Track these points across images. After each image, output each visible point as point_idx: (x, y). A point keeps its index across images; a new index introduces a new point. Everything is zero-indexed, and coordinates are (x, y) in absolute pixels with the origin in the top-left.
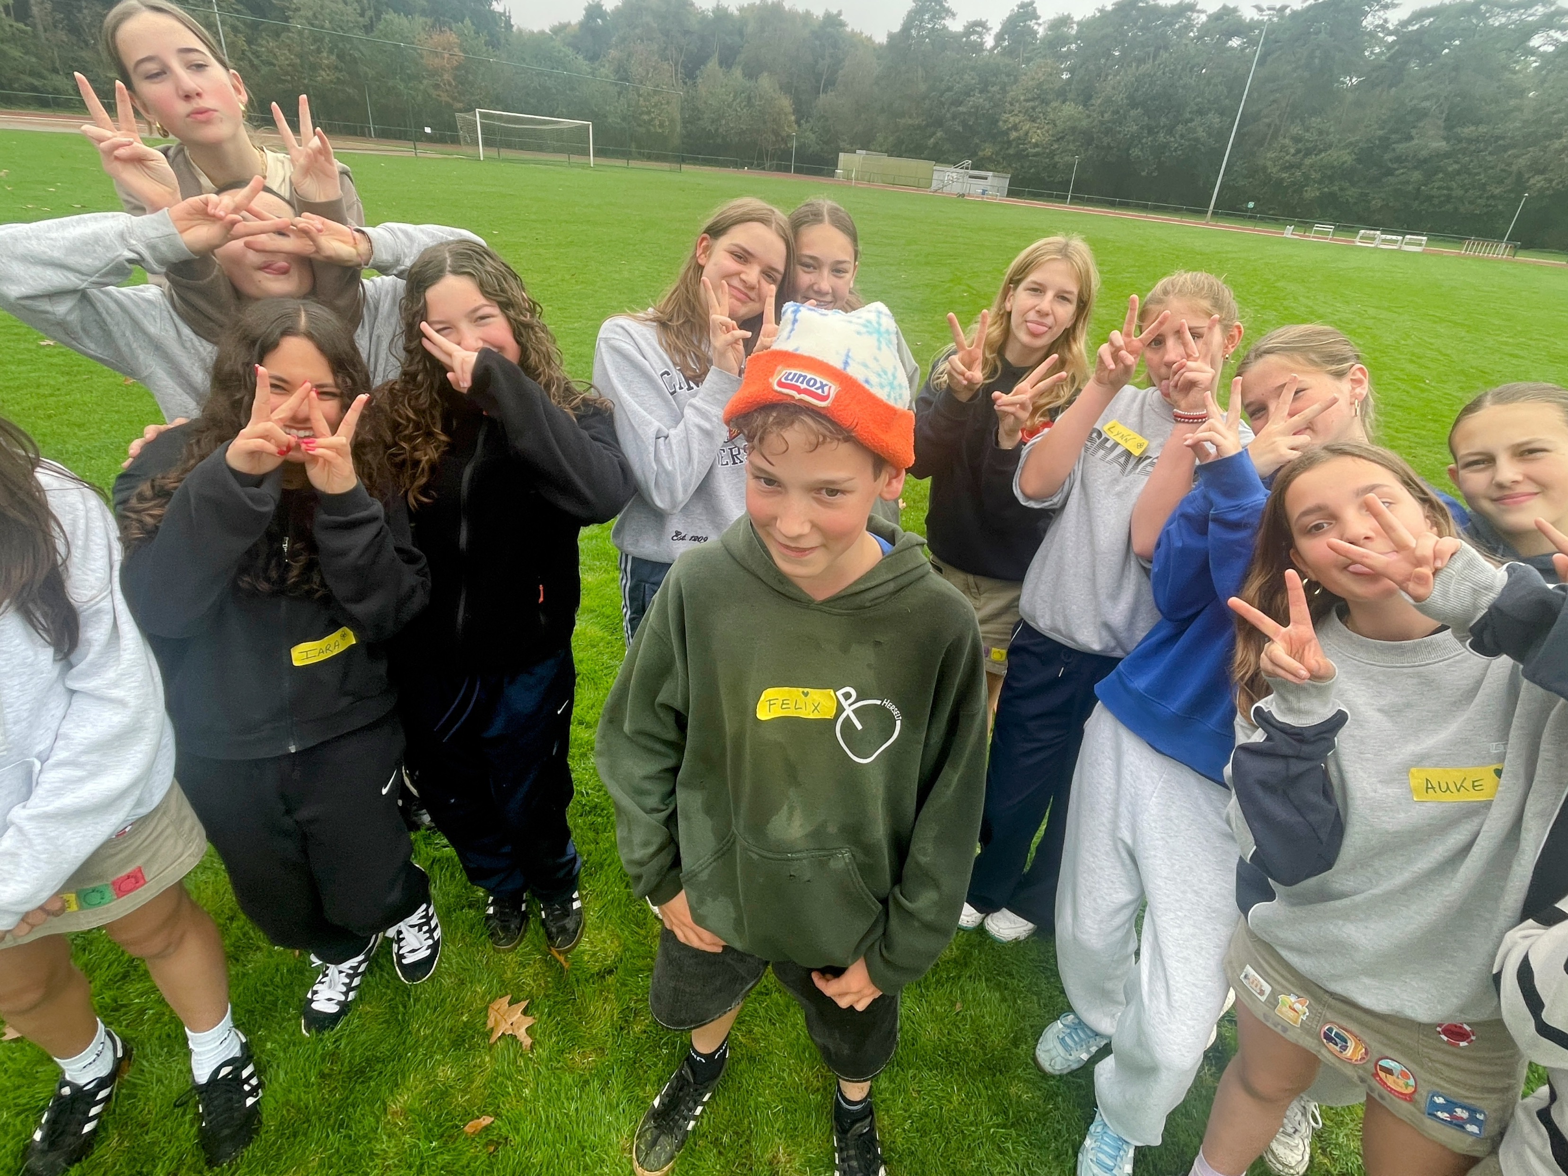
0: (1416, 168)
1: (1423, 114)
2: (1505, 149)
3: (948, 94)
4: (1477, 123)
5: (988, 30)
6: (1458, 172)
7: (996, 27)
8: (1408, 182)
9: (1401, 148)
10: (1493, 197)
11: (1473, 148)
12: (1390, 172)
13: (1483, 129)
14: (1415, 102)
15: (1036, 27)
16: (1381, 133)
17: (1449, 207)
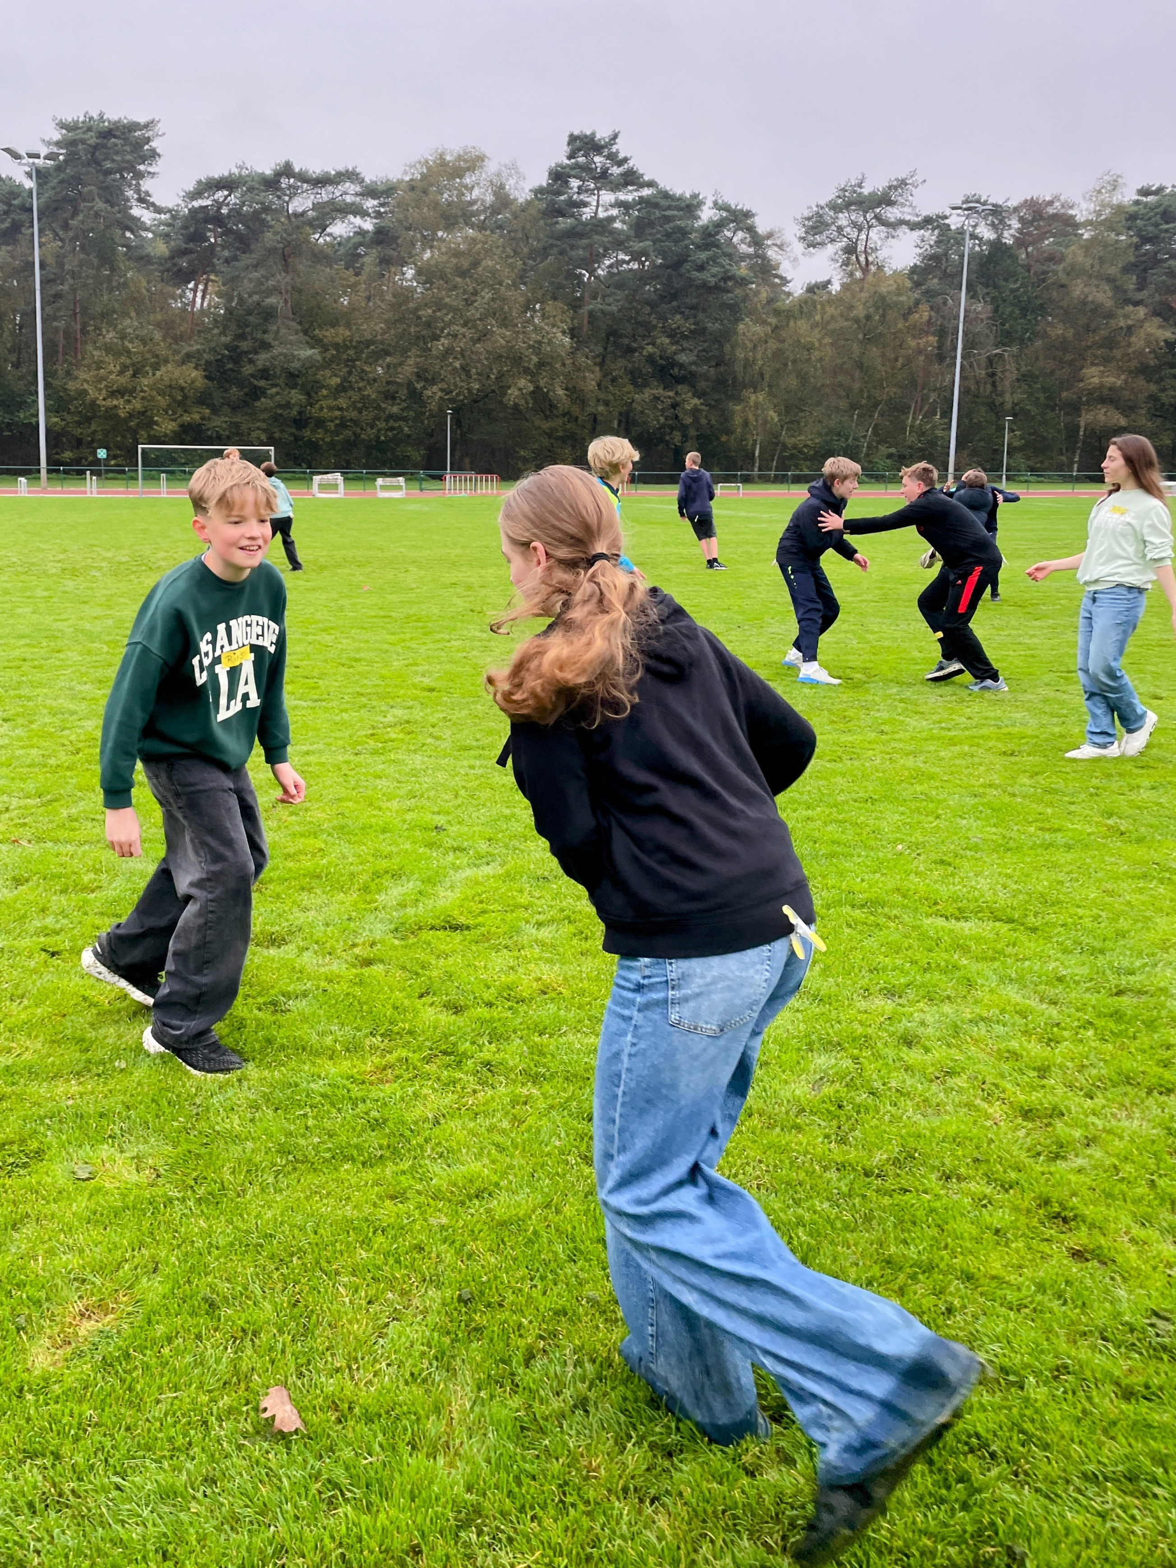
1: (269, 314)
4: (334, 324)
8: (288, 405)
9: (262, 359)
10: (391, 416)
14: (256, 298)
17: (348, 433)
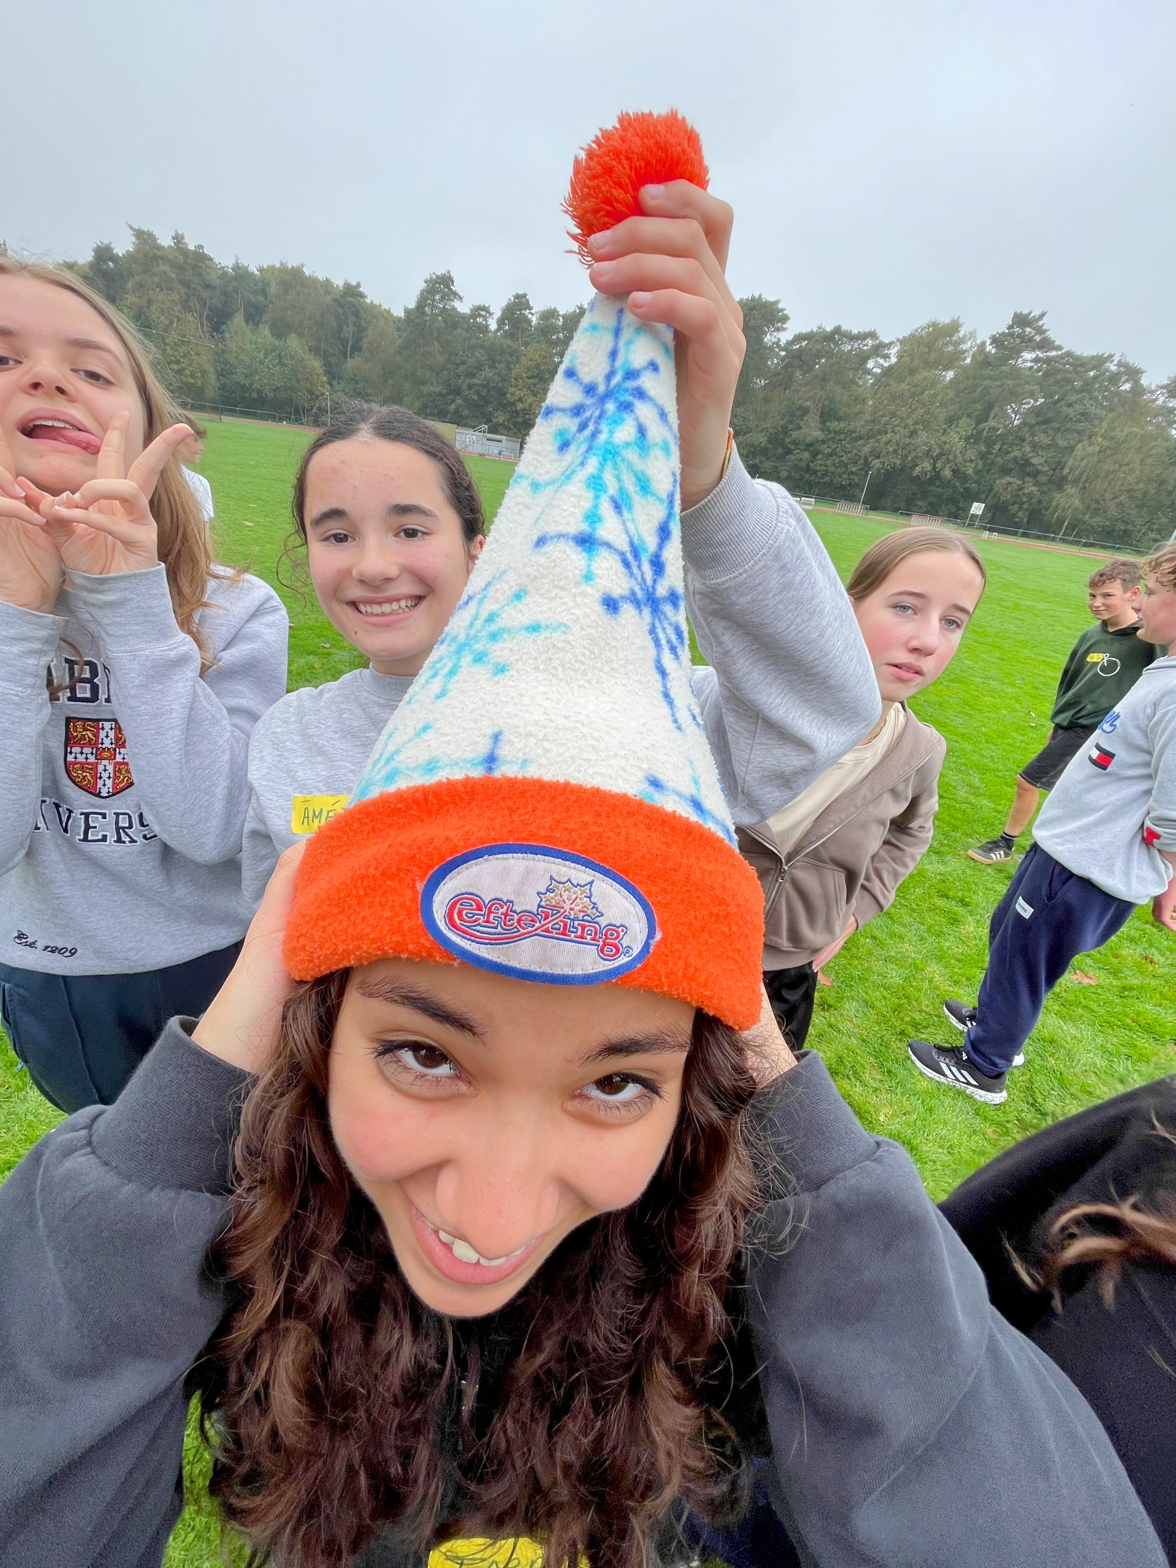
0: (806, 450)
2: (857, 439)
3: (462, 368)
5: (491, 314)
6: (831, 455)
7: (498, 314)
11: (837, 437)
12: (790, 452)
13: (842, 425)
15: (530, 316)
16: (782, 423)
